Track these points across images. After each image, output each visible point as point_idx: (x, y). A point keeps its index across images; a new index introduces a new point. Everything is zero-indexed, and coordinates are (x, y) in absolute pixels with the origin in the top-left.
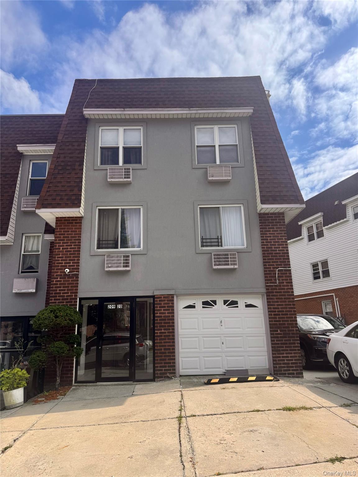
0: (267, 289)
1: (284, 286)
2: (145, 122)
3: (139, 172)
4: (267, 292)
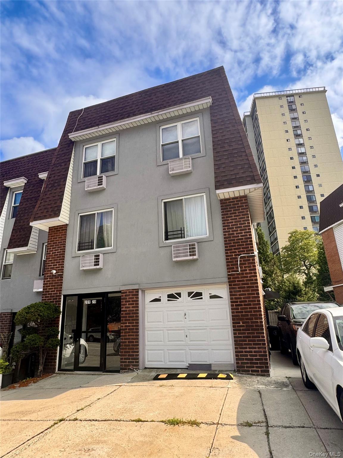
0: (229, 278)
1: (247, 273)
2: (118, 134)
3: (112, 178)
4: (229, 282)
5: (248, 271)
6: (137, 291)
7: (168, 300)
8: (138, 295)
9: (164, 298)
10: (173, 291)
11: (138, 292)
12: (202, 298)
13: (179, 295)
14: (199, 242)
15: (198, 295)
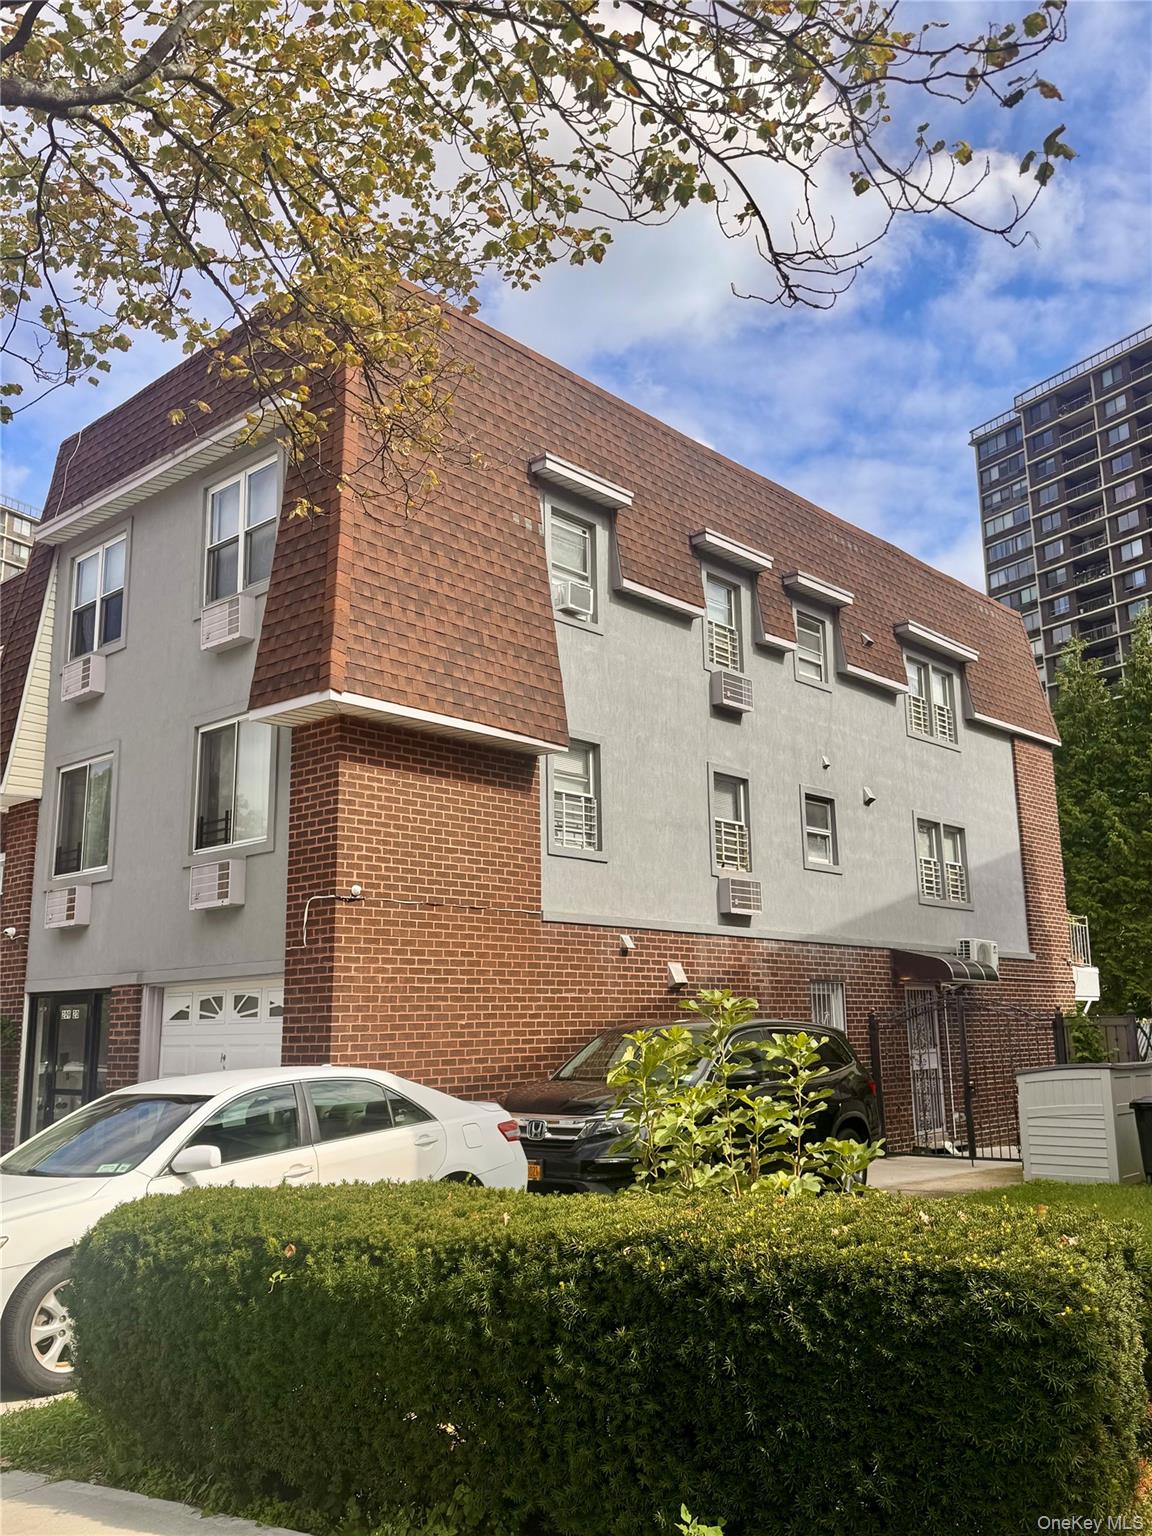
0: (287, 963)
1: (317, 951)
2: (130, 516)
3: (115, 658)
4: (288, 973)
5: (320, 945)
6: (138, 989)
7: (202, 1017)
8: (139, 1000)
9: (195, 1011)
10: (209, 992)
11: (139, 992)
12: (255, 1015)
13: (219, 1000)
14: (250, 856)
15: (252, 1003)
